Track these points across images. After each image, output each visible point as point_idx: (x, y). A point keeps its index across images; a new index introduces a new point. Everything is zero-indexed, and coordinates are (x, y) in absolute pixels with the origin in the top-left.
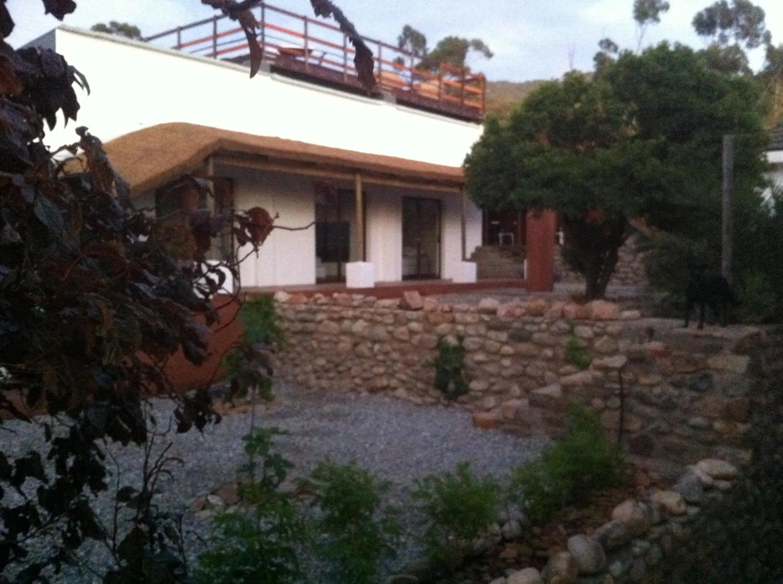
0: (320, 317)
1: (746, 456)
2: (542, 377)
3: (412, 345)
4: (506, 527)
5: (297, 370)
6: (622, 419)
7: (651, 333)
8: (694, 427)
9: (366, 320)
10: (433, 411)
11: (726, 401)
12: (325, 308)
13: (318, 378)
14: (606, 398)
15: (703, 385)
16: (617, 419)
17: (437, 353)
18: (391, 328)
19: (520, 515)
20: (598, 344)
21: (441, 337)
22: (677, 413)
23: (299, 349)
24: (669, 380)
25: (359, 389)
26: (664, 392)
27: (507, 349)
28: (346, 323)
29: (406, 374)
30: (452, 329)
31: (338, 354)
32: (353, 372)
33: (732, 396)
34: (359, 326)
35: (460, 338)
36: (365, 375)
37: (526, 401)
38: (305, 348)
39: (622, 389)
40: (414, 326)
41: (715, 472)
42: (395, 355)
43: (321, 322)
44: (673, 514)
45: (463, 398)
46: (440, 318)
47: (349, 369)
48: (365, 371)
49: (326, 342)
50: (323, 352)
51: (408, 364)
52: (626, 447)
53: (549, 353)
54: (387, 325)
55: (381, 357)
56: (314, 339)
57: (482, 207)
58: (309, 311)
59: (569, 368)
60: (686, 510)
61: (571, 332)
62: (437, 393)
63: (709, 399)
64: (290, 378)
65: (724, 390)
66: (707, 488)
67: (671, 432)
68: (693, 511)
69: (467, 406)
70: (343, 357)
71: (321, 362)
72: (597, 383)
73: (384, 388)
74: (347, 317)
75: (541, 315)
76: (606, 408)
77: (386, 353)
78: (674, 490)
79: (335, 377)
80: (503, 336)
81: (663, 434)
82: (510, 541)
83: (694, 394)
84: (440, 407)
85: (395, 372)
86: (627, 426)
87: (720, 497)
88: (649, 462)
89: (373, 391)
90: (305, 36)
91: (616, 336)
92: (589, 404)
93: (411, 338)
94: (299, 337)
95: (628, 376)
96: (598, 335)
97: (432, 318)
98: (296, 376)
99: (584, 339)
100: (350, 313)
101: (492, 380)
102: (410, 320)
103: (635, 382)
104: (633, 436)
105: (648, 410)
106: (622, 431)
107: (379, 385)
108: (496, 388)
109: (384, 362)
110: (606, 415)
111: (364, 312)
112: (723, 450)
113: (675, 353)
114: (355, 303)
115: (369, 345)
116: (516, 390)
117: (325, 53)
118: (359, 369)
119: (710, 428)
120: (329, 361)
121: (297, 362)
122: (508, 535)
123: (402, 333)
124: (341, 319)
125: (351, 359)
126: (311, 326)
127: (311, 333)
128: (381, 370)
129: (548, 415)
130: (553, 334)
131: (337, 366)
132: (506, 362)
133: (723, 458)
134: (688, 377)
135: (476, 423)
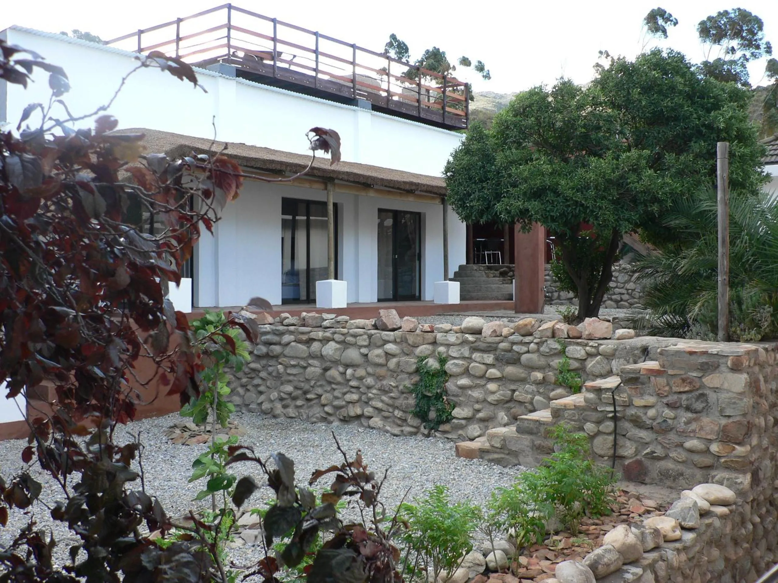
0: (287, 338)
1: (745, 480)
2: (531, 403)
3: (389, 370)
4: (491, 557)
5: (262, 398)
6: (615, 445)
7: (645, 351)
8: (691, 451)
9: (337, 342)
10: (412, 442)
11: (724, 421)
12: (292, 328)
13: (285, 407)
14: (598, 422)
15: (699, 406)
16: (610, 444)
17: (416, 378)
18: (364, 351)
19: (504, 544)
20: (591, 364)
21: (421, 359)
22: (673, 437)
23: (263, 374)
24: (665, 400)
25: (331, 419)
26: (659, 414)
27: (493, 372)
28: (316, 346)
29: (382, 401)
30: (434, 351)
31: (308, 380)
32: (323, 400)
33: (729, 417)
34: (330, 349)
35: (443, 361)
36: (336, 403)
37: (513, 428)
38: (270, 374)
39: (615, 411)
40: (391, 347)
41: (712, 498)
42: (370, 381)
43: (288, 344)
44: (668, 541)
45: (446, 427)
46: (419, 340)
47: (320, 396)
48: (337, 398)
49: (294, 366)
50: (291, 378)
51: (384, 391)
52: (619, 475)
53: (539, 375)
54: (361, 347)
55: (353, 383)
56: (280, 364)
57: (466, 218)
58: (275, 333)
59: (559, 391)
60: (681, 536)
61: (562, 353)
62: (416, 422)
63: (705, 420)
64: (253, 406)
65: (722, 411)
66: (704, 514)
67: (666, 457)
68: (689, 536)
69: (450, 436)
70: (312, 383)
71: (289, 388)
72: (590, 407)
73: (358, 417)
74: (316, 338)
75: (531, 334)
76: (599, 433)
77: (361, 379)
78: (669, 516)
79: (303, 405)
80: (489, 359)
81: (659, 459)
82: (495, 571)
83: (690, 415)
84: (420, 437)
85: (370, 399)
86: (622, 452)
87: (717, 523)
88: (643, 490)
89: (346, 420)
90: (274, 39)
91: (609, 356)
92: (581, 429)
93: (387, 361)
94: (264, 362)
95: (622, 397)
96: (590, 355)
97: (411, 339)
98: (260, 404)
99: (576, 359)
100: (320, 334)
101: (477, 406)
102: (386, 342)
103: (629, 405)
104: (627, 462)
105: (643, 434)
106: (616, 458)
107: (352, 414)
108: (480, 415)
109: (358, 388)
110: (598, 441)
111: (335, 333)
112: (720, 474)
113: (670, 372)
114: (325, 323)
115: (341, 369)
116: (503, 416)
117: (295, 56)
118: (329, 396)
119: (707, 451)
120: (296, 388)
121: (262, 388)
122: (492, 565)
123: (377, 356)
124: (310, 341)
125: (321, 386)
126: (277, 349)
127: (276, 357)
128: (355, 397)
129: (538, 442)
130: (543, 355)
131: (306, 393)
132: (492, 386)
133: (721, 483)
134: (684, 397)
135: (459, 453)
